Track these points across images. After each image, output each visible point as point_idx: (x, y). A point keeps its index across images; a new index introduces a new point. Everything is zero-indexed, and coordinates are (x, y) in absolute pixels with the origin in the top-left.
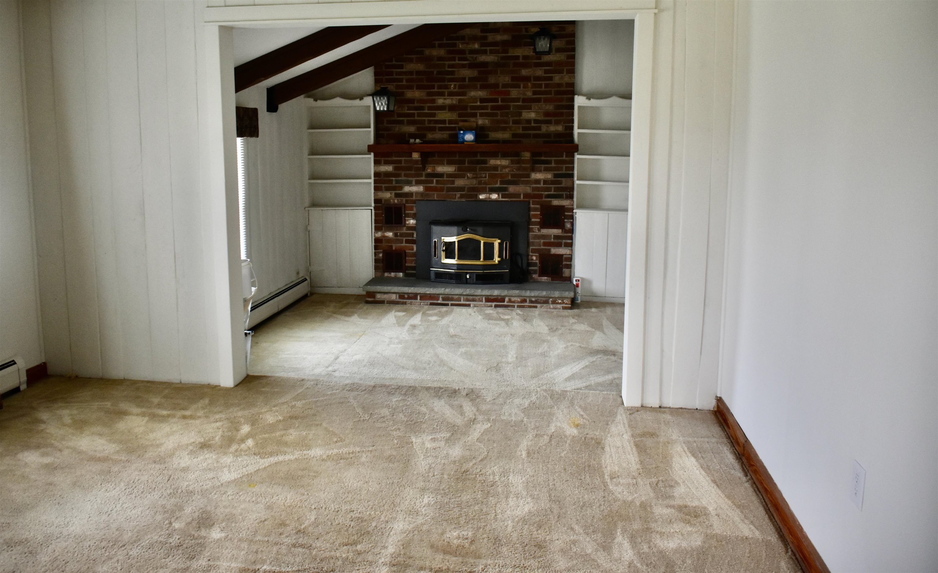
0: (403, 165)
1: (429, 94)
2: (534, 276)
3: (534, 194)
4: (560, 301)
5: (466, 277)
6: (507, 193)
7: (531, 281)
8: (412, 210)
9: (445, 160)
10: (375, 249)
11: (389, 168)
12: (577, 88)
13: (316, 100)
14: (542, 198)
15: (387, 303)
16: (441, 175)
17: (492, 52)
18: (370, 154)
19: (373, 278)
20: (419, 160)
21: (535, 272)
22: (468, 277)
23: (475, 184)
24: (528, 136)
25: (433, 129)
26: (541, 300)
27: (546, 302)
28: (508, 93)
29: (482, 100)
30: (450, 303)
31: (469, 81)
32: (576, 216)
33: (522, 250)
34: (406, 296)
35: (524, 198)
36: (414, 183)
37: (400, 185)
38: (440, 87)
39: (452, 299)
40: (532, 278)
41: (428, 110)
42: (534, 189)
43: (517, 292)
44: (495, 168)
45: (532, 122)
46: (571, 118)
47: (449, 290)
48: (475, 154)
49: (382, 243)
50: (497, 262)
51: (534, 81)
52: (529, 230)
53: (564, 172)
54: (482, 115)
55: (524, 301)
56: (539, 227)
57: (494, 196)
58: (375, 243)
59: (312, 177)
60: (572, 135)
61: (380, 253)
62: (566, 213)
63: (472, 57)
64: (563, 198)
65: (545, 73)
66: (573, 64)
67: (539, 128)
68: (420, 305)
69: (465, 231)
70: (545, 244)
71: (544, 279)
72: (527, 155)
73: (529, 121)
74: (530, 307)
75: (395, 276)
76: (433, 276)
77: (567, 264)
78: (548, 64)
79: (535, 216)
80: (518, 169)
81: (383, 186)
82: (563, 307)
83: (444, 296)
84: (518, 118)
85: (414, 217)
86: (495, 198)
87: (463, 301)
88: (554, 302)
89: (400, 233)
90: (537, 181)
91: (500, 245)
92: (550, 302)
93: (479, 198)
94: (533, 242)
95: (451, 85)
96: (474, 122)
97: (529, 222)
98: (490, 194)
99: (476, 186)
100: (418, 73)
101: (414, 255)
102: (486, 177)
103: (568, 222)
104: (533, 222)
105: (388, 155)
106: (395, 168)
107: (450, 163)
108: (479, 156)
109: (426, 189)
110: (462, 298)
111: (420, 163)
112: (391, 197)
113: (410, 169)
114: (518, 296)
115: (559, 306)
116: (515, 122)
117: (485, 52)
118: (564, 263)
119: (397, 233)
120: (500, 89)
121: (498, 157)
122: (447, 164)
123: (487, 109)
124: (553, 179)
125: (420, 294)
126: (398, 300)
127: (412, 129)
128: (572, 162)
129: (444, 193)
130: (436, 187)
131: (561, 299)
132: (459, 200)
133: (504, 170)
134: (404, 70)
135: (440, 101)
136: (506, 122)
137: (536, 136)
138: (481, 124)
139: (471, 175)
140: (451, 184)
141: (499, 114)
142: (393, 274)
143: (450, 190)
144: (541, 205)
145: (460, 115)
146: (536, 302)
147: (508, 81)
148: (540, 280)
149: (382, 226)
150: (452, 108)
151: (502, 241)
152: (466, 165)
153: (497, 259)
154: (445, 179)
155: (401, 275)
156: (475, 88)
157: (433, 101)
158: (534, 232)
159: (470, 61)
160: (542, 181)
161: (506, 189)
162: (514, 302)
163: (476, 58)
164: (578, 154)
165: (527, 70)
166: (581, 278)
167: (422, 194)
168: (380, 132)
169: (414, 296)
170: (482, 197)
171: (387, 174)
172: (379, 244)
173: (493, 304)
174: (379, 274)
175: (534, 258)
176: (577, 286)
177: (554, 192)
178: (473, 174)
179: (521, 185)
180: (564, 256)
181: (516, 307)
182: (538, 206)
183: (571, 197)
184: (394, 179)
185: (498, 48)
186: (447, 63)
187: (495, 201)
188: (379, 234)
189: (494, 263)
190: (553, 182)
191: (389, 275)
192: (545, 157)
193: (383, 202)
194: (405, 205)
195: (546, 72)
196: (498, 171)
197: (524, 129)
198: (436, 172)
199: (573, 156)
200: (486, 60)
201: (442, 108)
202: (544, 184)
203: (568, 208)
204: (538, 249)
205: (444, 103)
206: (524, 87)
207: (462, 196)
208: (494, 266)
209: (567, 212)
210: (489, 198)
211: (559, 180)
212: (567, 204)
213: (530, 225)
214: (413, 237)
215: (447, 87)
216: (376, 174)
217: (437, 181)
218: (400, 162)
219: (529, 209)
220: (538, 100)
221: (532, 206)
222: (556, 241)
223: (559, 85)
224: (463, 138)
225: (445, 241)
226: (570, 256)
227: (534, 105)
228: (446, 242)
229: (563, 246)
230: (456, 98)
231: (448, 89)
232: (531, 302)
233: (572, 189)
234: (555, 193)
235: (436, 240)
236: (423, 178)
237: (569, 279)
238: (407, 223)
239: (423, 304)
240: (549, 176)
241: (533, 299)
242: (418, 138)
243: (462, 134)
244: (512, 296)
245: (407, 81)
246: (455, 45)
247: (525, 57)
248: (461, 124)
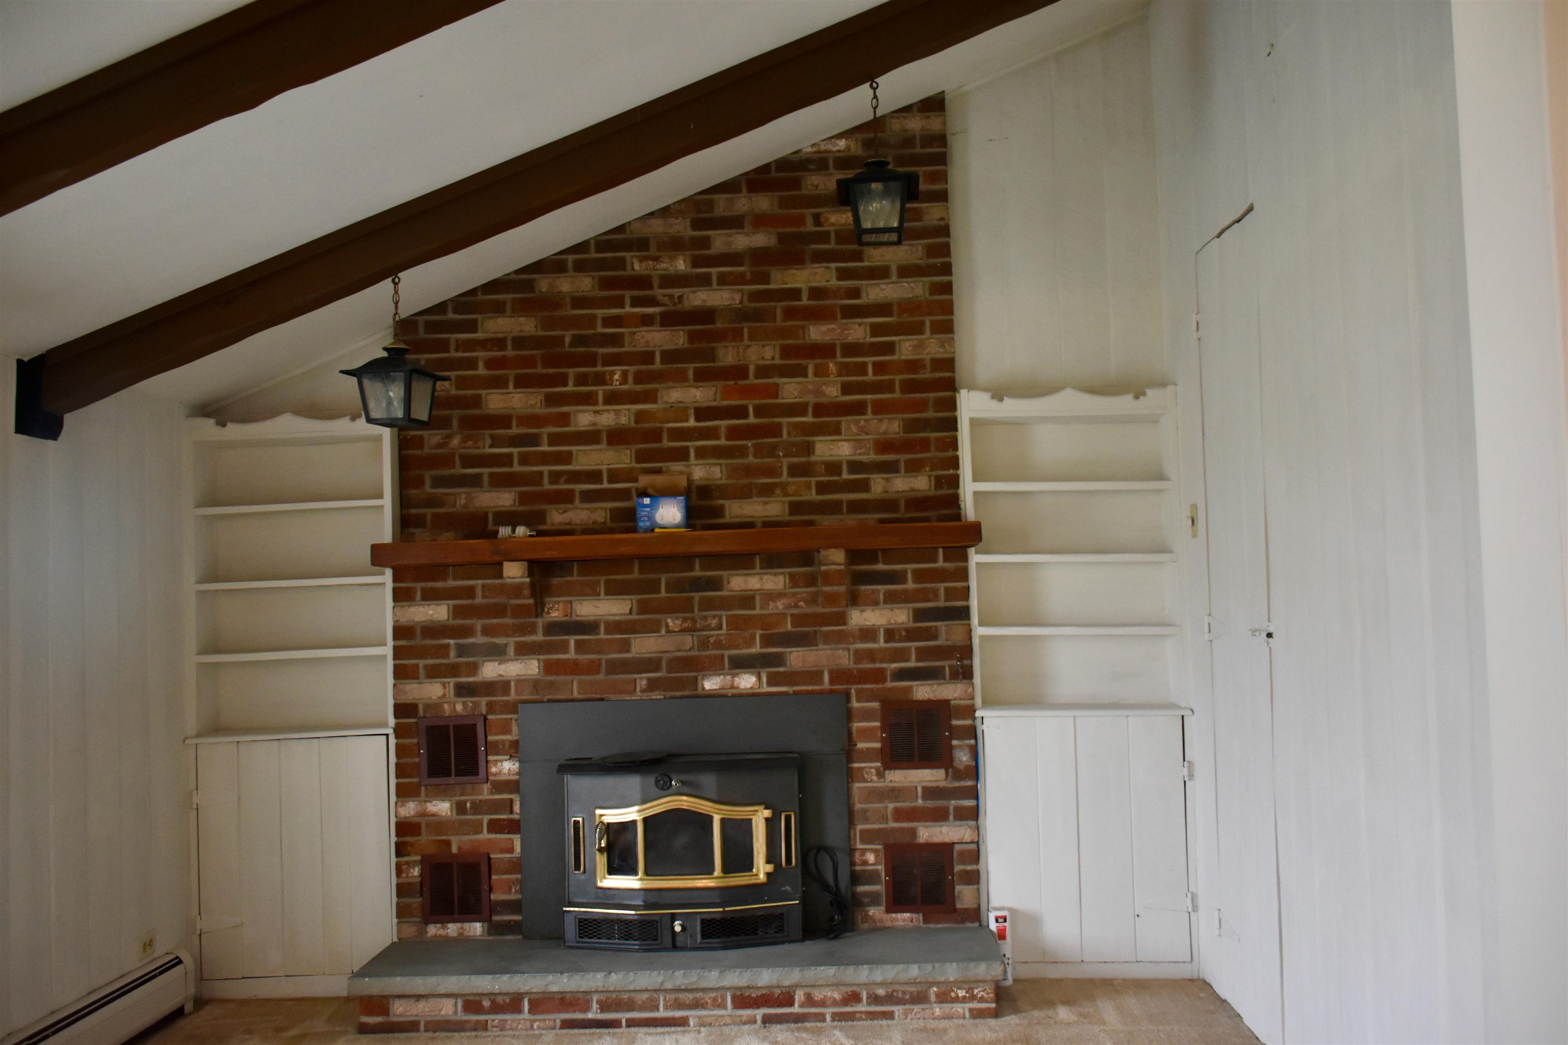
0: (479, 600)
1: (550, 400)
2: (872, 911)
3: (860, 671)
4: (961, 993)
5: (673, 928)
6: (782, 669)
7: (866, 926)
8: (508, 731)
9: (602, 584)
10: (399, 854)
11: (439, 612)
12: (962, 371)
13: (222, 424)
14: (884, 681)
15: (426, 1030)
16: (589, 627)
17: (723, 280)
18: (383, 574)
19: (393, 944)
20: (522, 584)
21: (874, 899)
22: (678, 929)
23: (690, 649)
24: (834, 508)
25: (565, 498)
26: (904, 993)
27: (920, 998)
28: (774, 391)
29: (702, 413)
30: (624, 1016)
31: (662, 362)
32: (984, 727)
33: (833, 835)
34: (486, 1003)
35: (832, 682)
36: (511, 650)
37: (470, 659)
38: (581, 380)
39: (630, 1006)
40: (866, 918)
41: (550, 445)
42: (859, 656)
43: (829, 972)
44: (747, 600)
45: (845, 468)
46: (950, 453)
47: (621, 975)
48: (687, 560)
49: (419, 834)
50: (762, 877)
51: (843, 356)
52: (851, 775)
53: (941, 603)
54: (701, 453)
55: (855, 998)
56: (879, 764)
57: (747, 681)
58: (397, 835)
59: (212, 646)
60: (954, 501)
61: (414, 864)
62: (955, 722)
63: (671, 296)
64: (944, 678)
65: (873, 335)
66: (948, 308)
67: (864, 486)
68: (532, 1028)
69: (664, 788)
70: (899, 815)
71: (903, 918)
72: (836, 557)
73: (833, 467)
74: (872, 1016)
75: (461, 934)
76: (571, 930)
77: (967, 872)
78: (883, 308)
79: (867, 734)
80: (813, 601)
81: (422, 663)
82: (971, 1010)
83: (603, 997)
84: (803, 459)
85: (514, 750)
86: (749, 686)
87: (666, 1008)
88: (943, 998)
89: (473, 804)
90: (868, 634)
91: (770, 823)
92: (933, 998)
93: (703, 689)
94: (865, 811)
95: (613, 373)
96: (681, 473)
97: (849, 753)
98: (734, 676)
99: (692, 653)
100: (520, 342)
101: (516, 866)
102: (720, 627)
103: (960, 746)
104: (861, 750)
105: (434, 571)
106: (457, 612)
107: (615, 590)
108: (697, 567)
109: (549, 668)
110: (662, 998)
111: (527, 592)
112: (444, 695)
113: (498, 611)
114: (837, 985)
115: (959, 1008)
116: (795, 470)
117: (704, 281)
118: (958, 868)
119: (465, 802)
120: (752, 380)
121: (753, 568)
122: (606, 594)
123: (718, 438)
124: (912, 625)
125: (527, 993)
126: (461, 1016)
127: (506, 499)
128: (963, 575)
129: (601, 677)
130: (576, 662)
131: (966, 986)
132: (645, 696)
133: (772, 604)
134: (479, 335)
135: (584, 419)
136: (772, 472)
137: (856, 507)
138: (701, 479)
139: (678, 622)
140: (620, 652)
141: (751, 449)
142: (452, 929)
143: (615, 667)
144: (885, 703)
145: (641, 457)
146: (891, 999)
147: (773, 358)
148: (889, 924)
149: (419, 785)
150: (617, 437)
151: (774, 813)
152: (663, 594)
153: (762, 869)
154: (602, 636)
155: (477, 928)
156: (680, 378)
157: (564, 419)
158: (865, 781)
159: (665, 305)
160: (882, 630)
161: (778, 660)
162: (822, 1003)
163: (680, 297)
164: (977, 553)
165: (824, 328)
166: (1009, 909)
167: (535, 684)
168: (413, 511)
169: (513, 1003)
170: (711, 684)
171: (433, 630)
172: (408, 839)
173: (759, 1013)
174: (410, 931)
175: (871, 858)
176: (1002, 935)
177: (918, 660)
178: (685, 620)
179: (821, 646)
180: (957, 847)
181: (828, 1018)
182: (876, 705)
183: (966, 674)
184: (452, 642)
185: (741, 269)
186: (601, 313)
187: (751, 696)
188: (410, 809)
189: (753, 881)
190: (912, 635)
191: (441, 932)
192: (884, 563)
193: (421, 713)
194: (485, 719)
195: (876, 330)
196: (754, 608)
197: (822, 488)
198: (574, 618)
199: (965, 558)
200: (709, 303)
201: (590, 437)
202: (886, 641)
203: (958, 707)
204: (880, 830)
205: (594, 424)
206: (816, 374)
207: (653, 685)
208: (754, 891)
209: (958, 718)
210: (733, 687)
211: (931, 627)
212: (956, 695)
213: (852, 762)
214: (511, 812)
215: (601, 379)
216: (400, 632)
217: (578, 643)
218: (470, 592)
219: (849, 715)
220: (858, 409)
221: (855, 704)
222: (930, 804)
223: (913, 365)
224: (651, 518)
225: (607, 820)
226: (974, 846)
227: (848, 423)
228: (609, 825)
229: (951, 817)
230: (628, 410)
231: (604, 383)
232: (875, 999)
233: (967, 651)
234: (920, 664)
235: (580, 819)
236: (539, 637)
237: (975, 915)
238: (494, 770)
239: (542, 1024)
240: (901, 616)
241: (881, 992)
242: (521, 525)
243: (647, 506)
244: (813, 986)
245: (491, 364)
246: (621, 264)
247: (817, 293)
248: (644, 481)
